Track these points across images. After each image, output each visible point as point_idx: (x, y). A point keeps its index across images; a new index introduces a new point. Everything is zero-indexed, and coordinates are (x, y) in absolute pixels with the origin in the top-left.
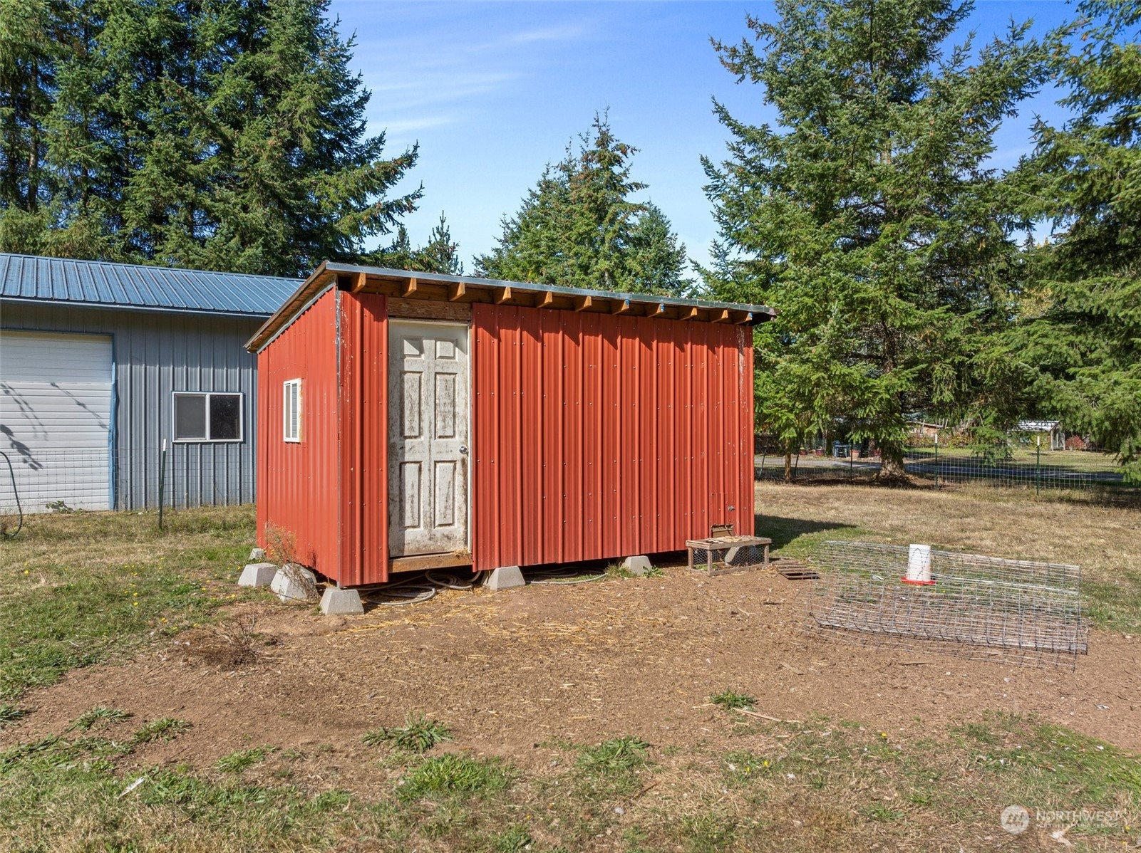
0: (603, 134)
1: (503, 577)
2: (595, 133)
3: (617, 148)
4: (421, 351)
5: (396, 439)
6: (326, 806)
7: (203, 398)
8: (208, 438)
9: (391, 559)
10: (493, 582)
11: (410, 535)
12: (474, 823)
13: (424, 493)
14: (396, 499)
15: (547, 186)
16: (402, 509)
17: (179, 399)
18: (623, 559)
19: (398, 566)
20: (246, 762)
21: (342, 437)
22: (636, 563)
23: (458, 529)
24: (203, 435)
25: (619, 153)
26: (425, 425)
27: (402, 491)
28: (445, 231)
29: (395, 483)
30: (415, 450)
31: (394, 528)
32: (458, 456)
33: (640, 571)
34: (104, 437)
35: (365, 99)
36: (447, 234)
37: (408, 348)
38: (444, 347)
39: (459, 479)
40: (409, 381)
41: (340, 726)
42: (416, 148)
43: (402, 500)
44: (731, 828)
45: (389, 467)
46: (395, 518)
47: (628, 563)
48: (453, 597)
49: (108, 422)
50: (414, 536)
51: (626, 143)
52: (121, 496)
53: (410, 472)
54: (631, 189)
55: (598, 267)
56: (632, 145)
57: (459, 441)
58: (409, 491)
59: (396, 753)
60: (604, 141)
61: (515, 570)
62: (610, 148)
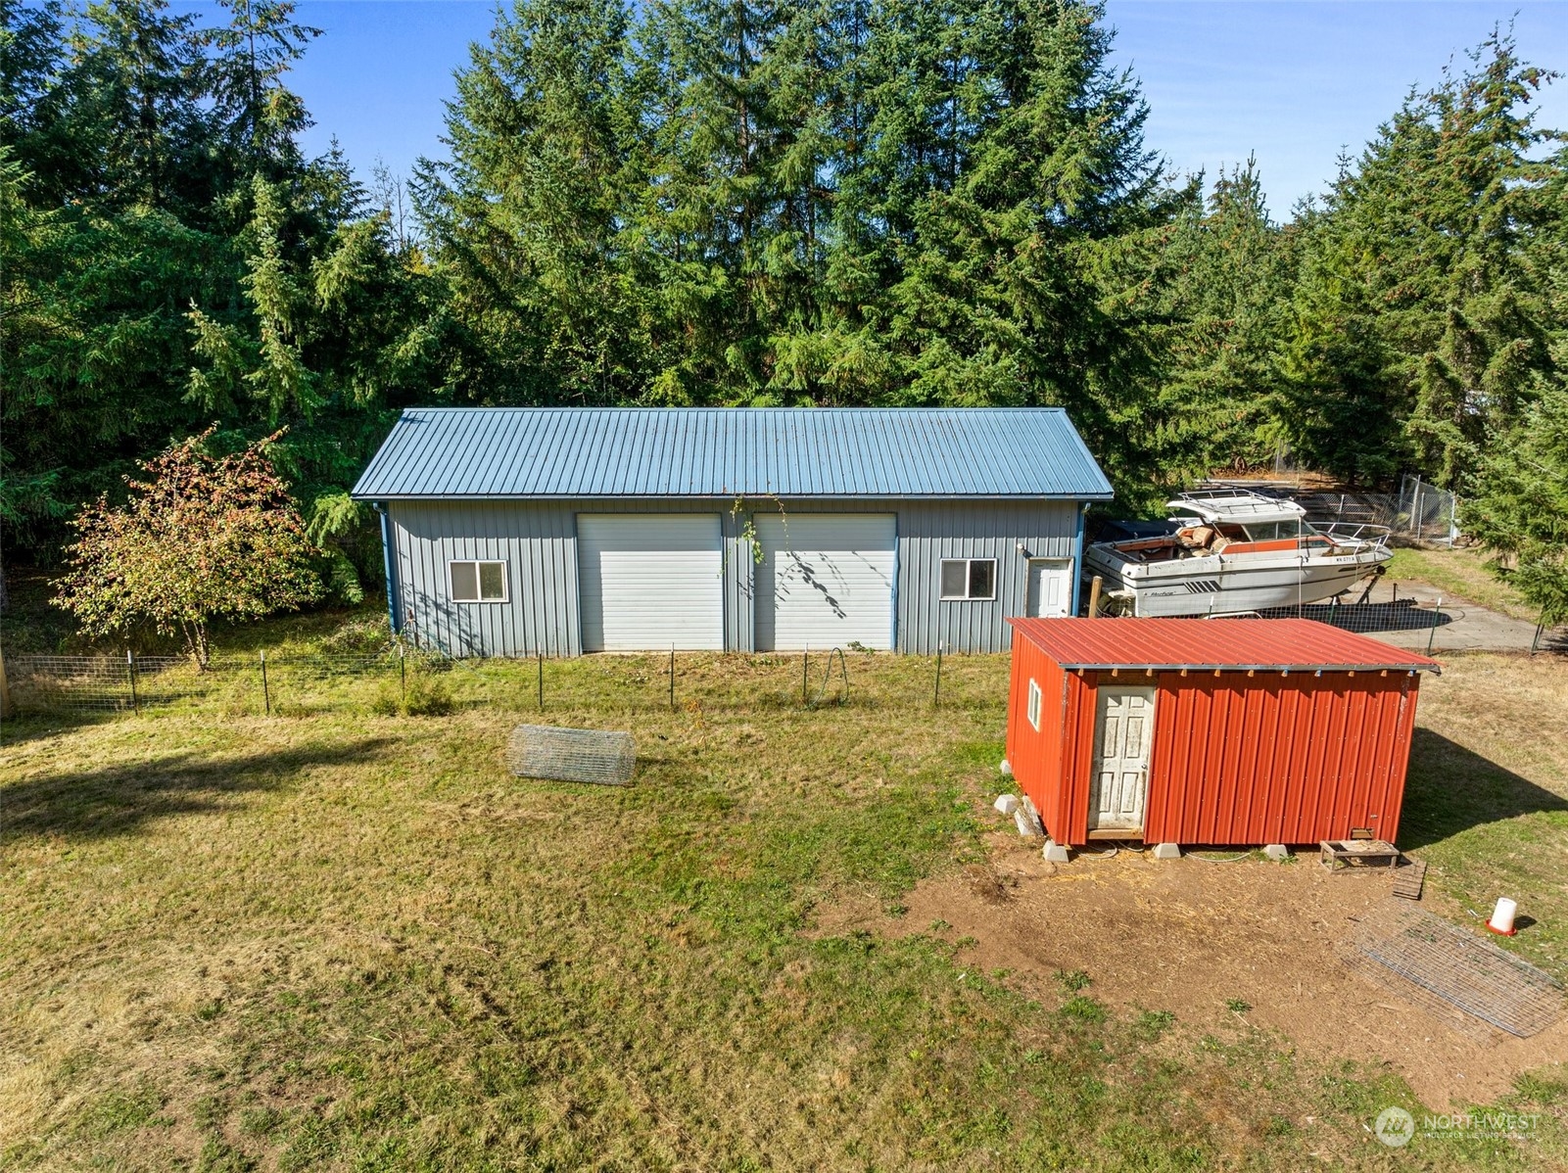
0: (1503, 56)
1: (1164, 850)
2: (1489, 57)
3: (1523, 76)
4: (1120, 703)
5: (1098, 759)
6: (1032, 1008)
7: (964, 563)
8: (967, 597)
9: (1088, 831)
10: (1158, 851)
11: (1102, 817)
12: (1085, 1034)
13: (1115, 791)
14: (1095, 795)
15: (1407, 124)
16: (1099, 801)
17: (945, 564)
18: (1265, 845)
19: (1093, 835)
20: (1003, 975)
21: (1063, 759)
22: (1274, 850)
23: (1136, 815)
24: (963, 594)
25: (1526, 84)
26: (1118, 750)
27: (1099, 790)
28: (1253, 178)
29: (1095, 785)
30: (1109, 765)
31: (1092, 812)
32: (1141, 770)
33: (1277, 857)
34: (888, 593)
35: (1142, 116)
36: (1255, 183)
37: (1111, 702)
38: (1136, 701)
39: (1140, 784)
40: (1110, 723)
41: (1042, 962)
42: (1202, 174)
43: (1099, 795)
44: (1180, 1069)
45: (1092, 775)
46: (1093, 806)
47: (1267, 850)
48: (1128, 855)
49: (891, 581)
50: (1105, 817)
51: (1539, 67)
52: (900, 642)
53: (1106, 779)
54: (1537, 140)
55: (1462, 265)
56: (1550, 69)
57: (1142, 760)
58: (1104, 790)
59: (1064, 988)
60: (1499, 70)
61: (1174, 846)
62: (1509, 78)
